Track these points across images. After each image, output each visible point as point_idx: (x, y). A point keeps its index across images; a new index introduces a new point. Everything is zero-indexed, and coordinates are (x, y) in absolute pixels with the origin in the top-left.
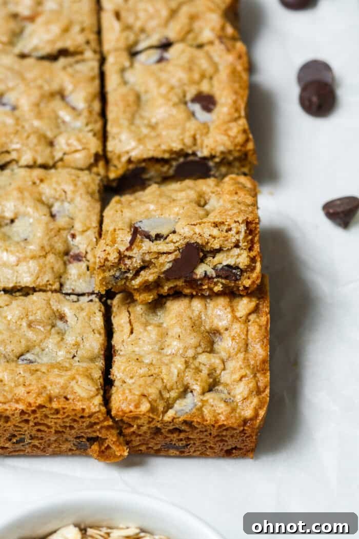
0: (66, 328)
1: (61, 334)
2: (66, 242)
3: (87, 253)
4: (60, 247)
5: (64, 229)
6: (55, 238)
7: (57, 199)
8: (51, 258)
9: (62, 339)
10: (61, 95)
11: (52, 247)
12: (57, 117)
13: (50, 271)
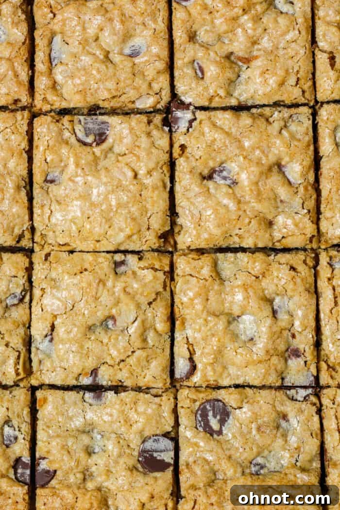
0: (289, 427)
1: (285, 436)
2: (287, 342)
3: (304, 351)
4: (282, 347)
5: (285, 329)
6: (278, 340)
7: (278, 295)
8: (275, 360)
9: (286, 441)
10: (279, 166)
11: (276, 349)
12: (276, 197)
13: (274, 372)
